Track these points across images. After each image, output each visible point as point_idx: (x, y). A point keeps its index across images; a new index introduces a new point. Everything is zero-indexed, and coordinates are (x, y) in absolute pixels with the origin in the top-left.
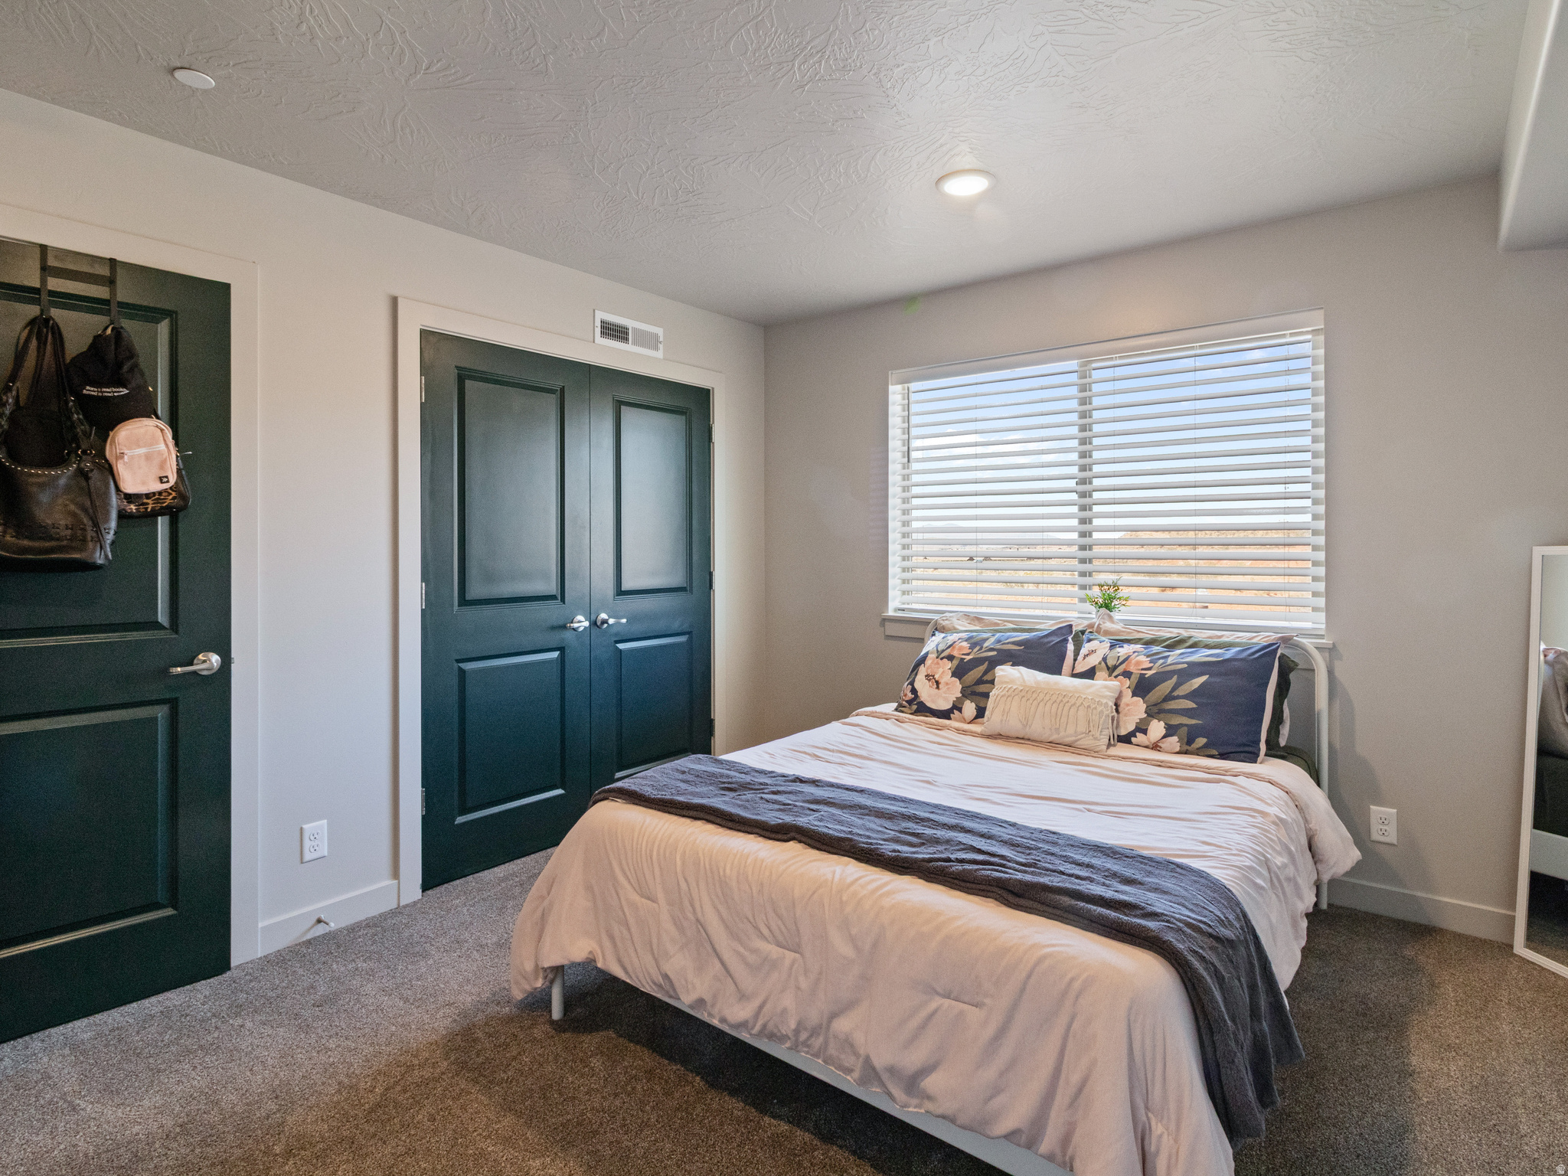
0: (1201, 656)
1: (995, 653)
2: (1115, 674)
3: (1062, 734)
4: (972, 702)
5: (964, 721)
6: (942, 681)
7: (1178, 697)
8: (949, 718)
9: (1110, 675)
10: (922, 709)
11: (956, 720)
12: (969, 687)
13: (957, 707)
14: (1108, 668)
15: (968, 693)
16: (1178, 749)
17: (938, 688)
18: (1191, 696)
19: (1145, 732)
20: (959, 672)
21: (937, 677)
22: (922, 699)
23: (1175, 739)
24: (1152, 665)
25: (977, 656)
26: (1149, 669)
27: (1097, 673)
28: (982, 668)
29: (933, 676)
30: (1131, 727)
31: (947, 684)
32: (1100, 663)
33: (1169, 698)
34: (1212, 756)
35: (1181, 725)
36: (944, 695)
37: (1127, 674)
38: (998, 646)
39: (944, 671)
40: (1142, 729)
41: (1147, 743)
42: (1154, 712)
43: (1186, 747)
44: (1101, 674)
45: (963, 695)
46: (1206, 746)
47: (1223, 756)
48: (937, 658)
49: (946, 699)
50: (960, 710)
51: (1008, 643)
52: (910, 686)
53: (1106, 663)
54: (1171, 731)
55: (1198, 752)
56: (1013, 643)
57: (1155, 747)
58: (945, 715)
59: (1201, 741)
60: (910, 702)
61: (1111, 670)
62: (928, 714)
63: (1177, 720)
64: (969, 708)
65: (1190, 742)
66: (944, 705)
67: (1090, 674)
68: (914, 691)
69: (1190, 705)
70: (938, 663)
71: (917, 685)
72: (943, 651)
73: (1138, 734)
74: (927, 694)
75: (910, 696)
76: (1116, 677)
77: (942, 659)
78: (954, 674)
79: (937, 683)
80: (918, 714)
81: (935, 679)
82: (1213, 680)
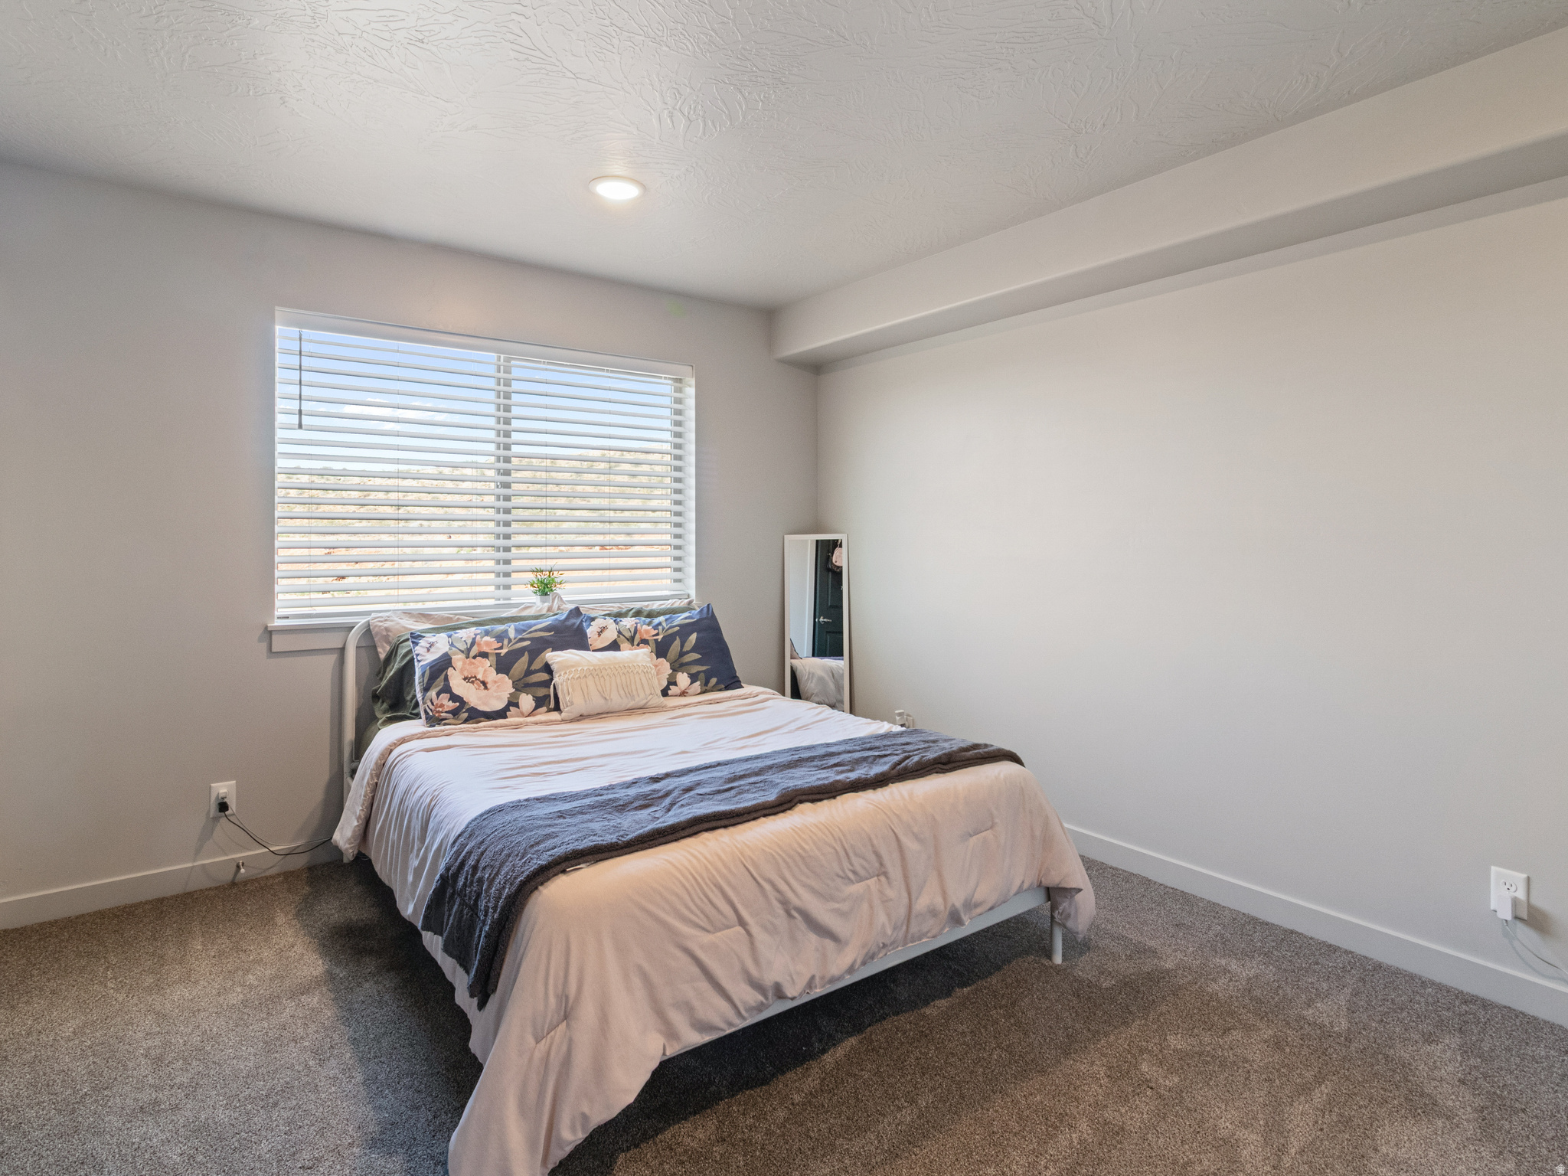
0: (680, 619)
1: (529, 642)
2: (636, 643)
3: (637, 699)
4: (527, 694)
5: (522, 715)
6: (489, 680)
7: (687, 652)
8: (505, 717)
9: (633, 645)
10: (476, 715)
11: (512, 717)
12: (520, 680)
13: (513, 703)
14: (628, 639)
15: (521, 686)
16: (699, 691)
17: (486, 688)
18: (694, 650)
19: (675, 684)
20: (503, 665)
21: (480, 676)
22: (472, 705)
23: (698, 683)
24: (656, 632)
25: (511, 648)
26: (657, 634)
27: (621, 646)
28: (525, 658)
29: (475, 677)
30: (665, 684)
31: (495, 682)
32: (619, 637)
33: (682, 654)
34: (720, 690)
35: (699, 672)
36: (495, 694)
37: (645, 642)
38: (525, 635)
39: (485, 669)
40: (672, 682)
41: (679, 692)
42: (677, 667)
43: (704, 688)
44: (625, 645)
45: (517, 690)
46: (717, 683)
47: (727, 688)
48: (468, 657)
49: (499, 698)
50: (517, 705)
51: (536, 631)
52: (445, 696)
53: (624, 636)
54: (694, 678)
55: (712, 690)
56: (540, 630)
57: (683, 694)
58: (501, 714)
59: (714, 681)
60: (455, 713)
61: (631, 640)
62: (482, 719)
63: (695, 669)
64: (527, 701)
65: (706, 684)
66: (499, 705)
67: (614, 646)
68: (454, 698)
69: (696, 656)
70: (473, 664)
71: (456, 691)
72: (469, 650)
73: (671, 687)
74: (474, 697)
75: (452, 705)
76: (638, 645)
77: (474, 657)
78: (498, 671)
79: (484, 683)
80: (471, 721)
81: (479, 680)
82: (701, 635)
